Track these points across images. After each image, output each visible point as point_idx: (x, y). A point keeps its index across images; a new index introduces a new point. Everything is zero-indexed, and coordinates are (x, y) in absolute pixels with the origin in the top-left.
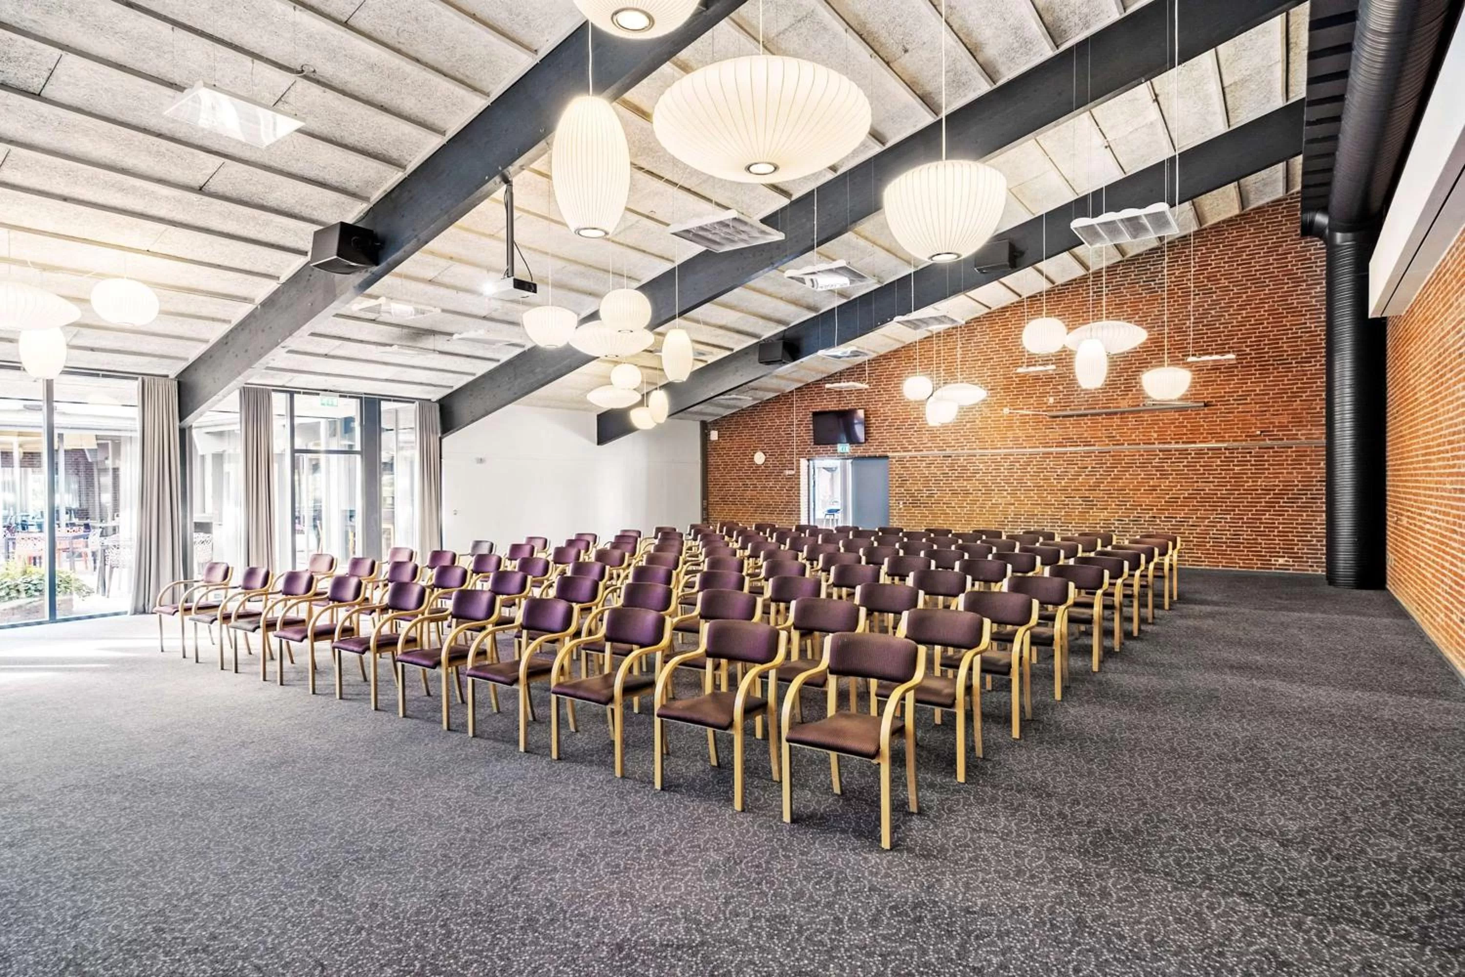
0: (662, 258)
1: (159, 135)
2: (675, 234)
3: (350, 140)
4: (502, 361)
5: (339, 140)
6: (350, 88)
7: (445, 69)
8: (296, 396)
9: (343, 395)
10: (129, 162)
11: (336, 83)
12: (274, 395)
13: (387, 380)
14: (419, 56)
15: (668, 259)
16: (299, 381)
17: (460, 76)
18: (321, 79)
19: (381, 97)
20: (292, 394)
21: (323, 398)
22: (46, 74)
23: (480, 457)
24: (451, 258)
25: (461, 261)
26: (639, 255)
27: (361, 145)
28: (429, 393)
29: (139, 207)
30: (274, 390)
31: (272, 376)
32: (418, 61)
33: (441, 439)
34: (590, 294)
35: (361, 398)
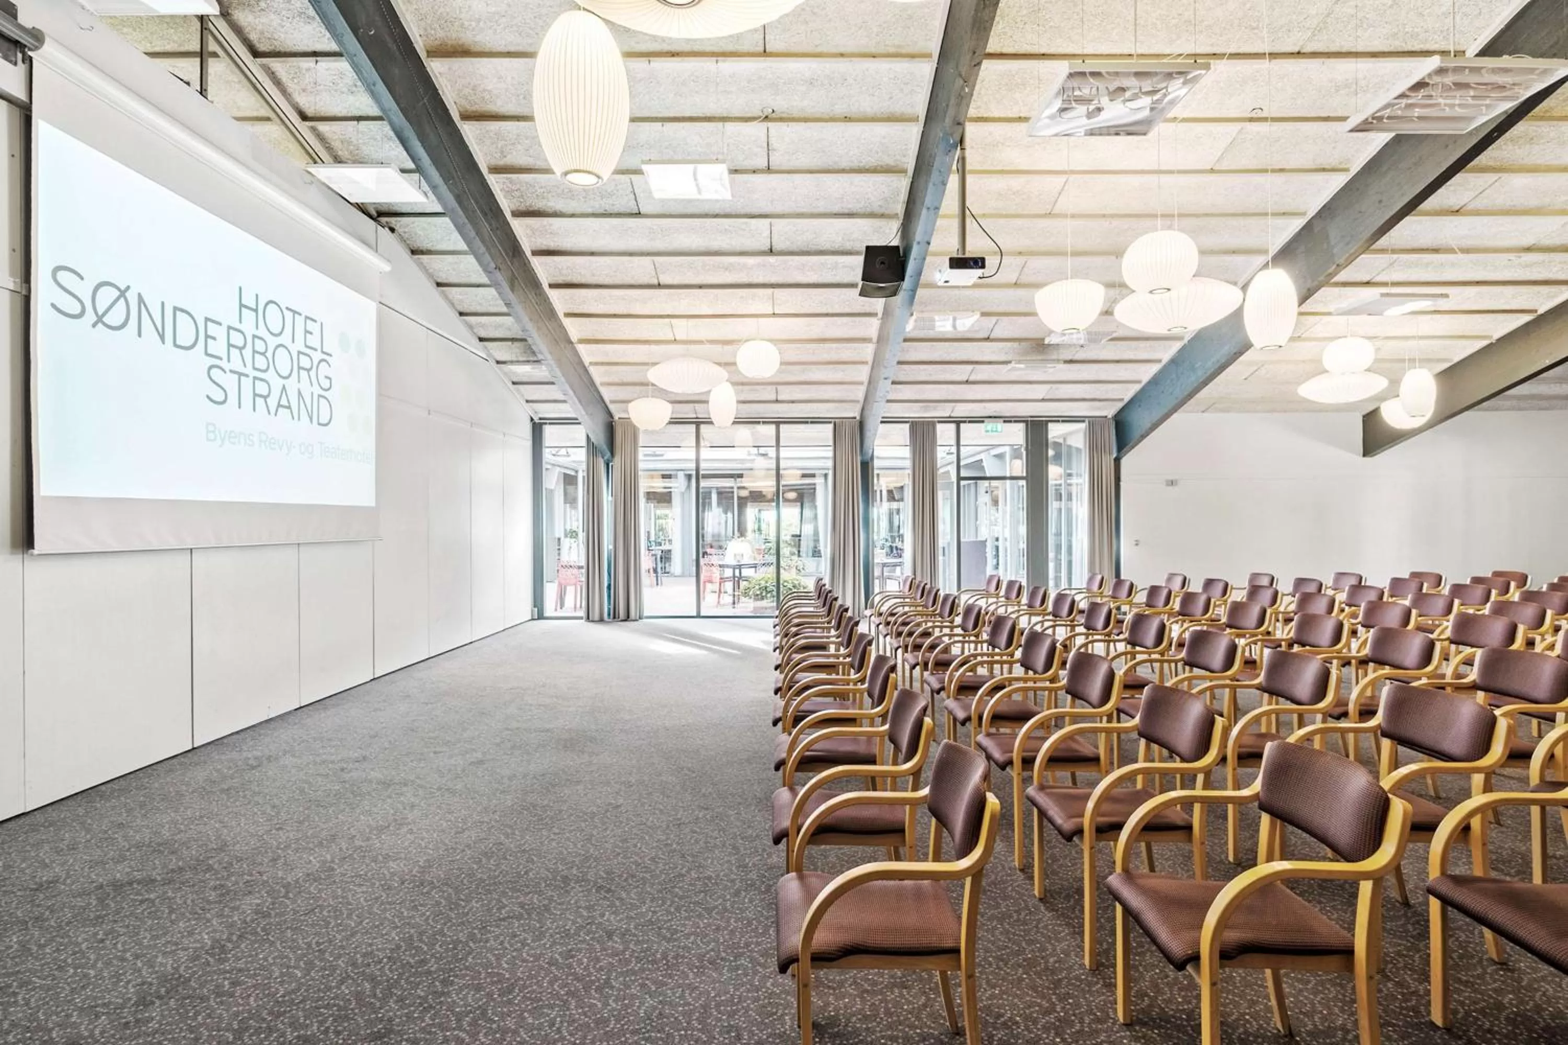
0: (1324, 170)
1: (716, 216)
2: (1351, 131)
3: (844, 164)
4: (1164, 362)
5: (836, 167)
6: (810, 112)
7: (873, 50)
8: (962, 425)
9: (1008, 420)
10: (715, 245)
11: (796, 114)
12: (939, 427)
13: (1043, 400)
14: (842, 50)
15: (1334, 170)
16: (961, 410)
17: (892, 50)
18: (784, 115)
19: (840, 109)
20: (958, 423)
21: (989, 425)
22: (632, 196)
23: (1170, 478)
24: (1020, 253)
25: (1032, 253)
26: (1279, 179)
27: (855, 164)
28: (1099, 409)
29: (745, 279)
30: (939, 422)
31: (935, 409)
32: (842, 55)
33: (1117, 461)
34: (1234, 252)
35: (1026, 422)
